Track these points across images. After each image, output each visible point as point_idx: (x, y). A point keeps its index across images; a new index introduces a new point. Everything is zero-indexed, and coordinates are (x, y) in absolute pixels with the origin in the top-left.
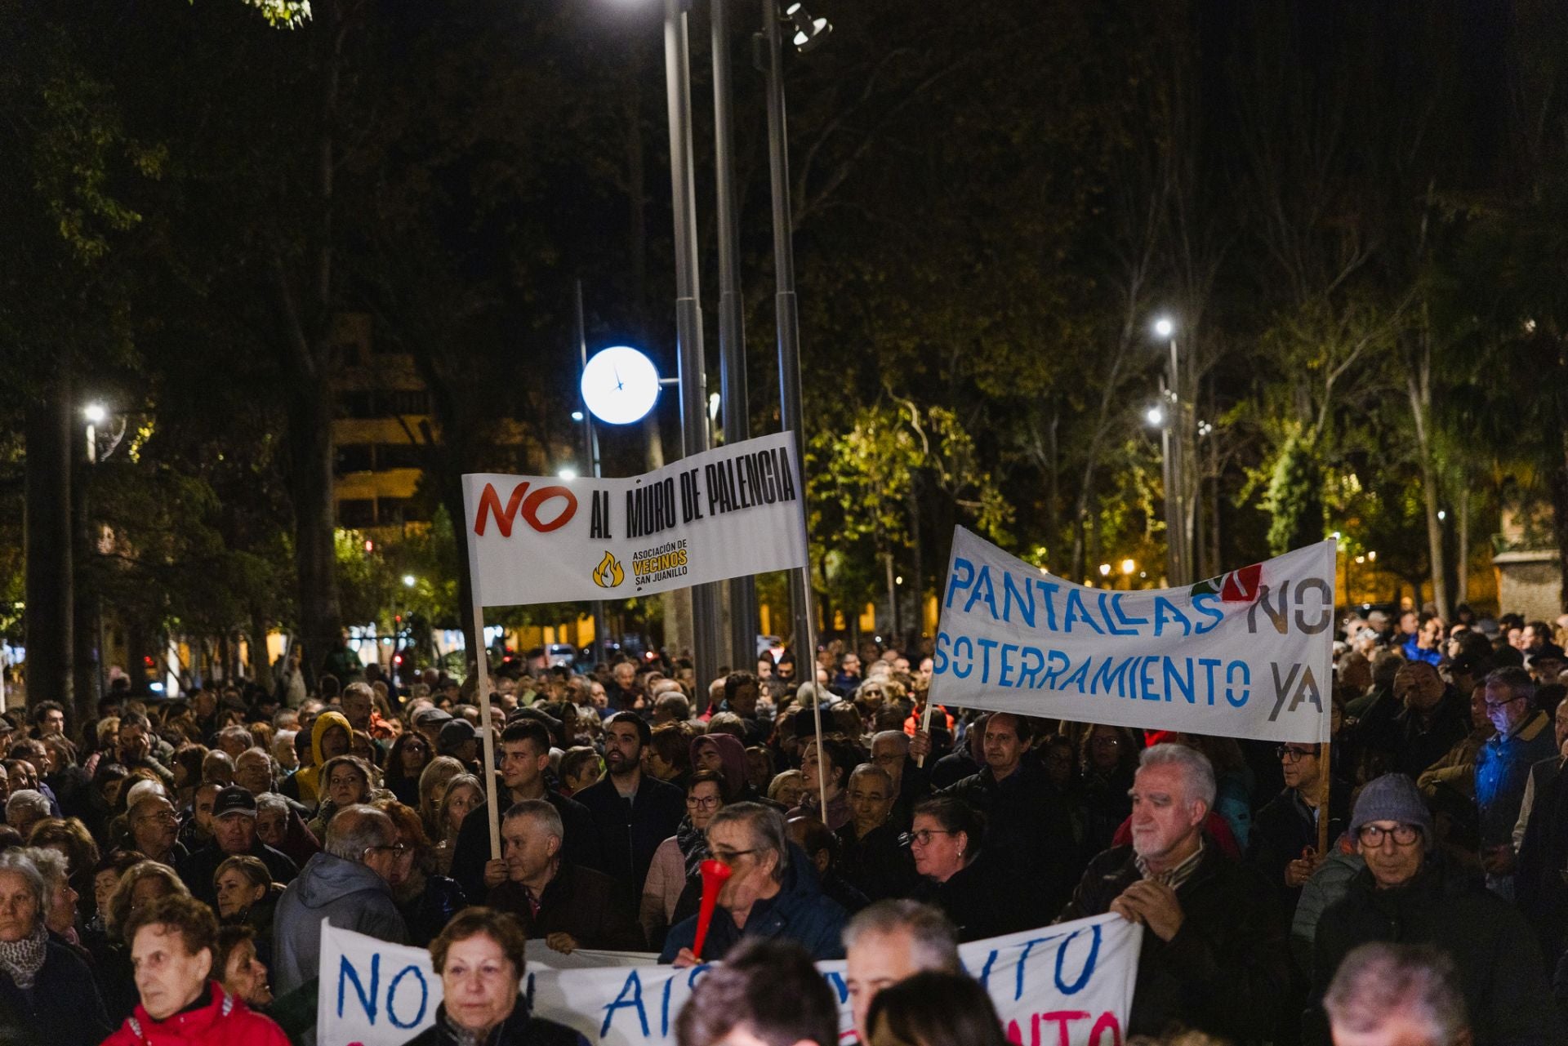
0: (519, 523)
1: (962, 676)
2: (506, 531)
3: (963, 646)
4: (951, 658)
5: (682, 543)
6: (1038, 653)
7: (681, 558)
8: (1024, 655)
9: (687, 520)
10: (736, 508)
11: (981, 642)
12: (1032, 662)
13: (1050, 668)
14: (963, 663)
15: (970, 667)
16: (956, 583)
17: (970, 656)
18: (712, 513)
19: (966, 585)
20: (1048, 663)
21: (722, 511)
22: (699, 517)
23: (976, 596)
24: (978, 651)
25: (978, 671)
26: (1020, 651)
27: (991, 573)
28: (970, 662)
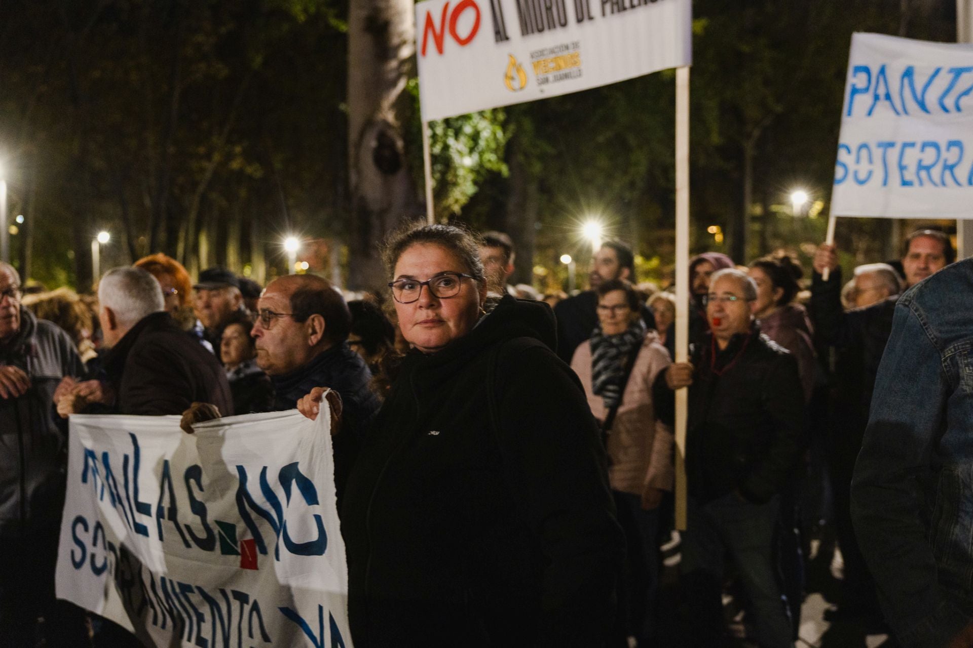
0: (449, 41)
1: (861, 183)
2: (440, 49)
3: (864, 152)
4: (852, 167)
5: (576, 45)
6: (936, 145)
7: (574, 61)
8: (923, 149)
9: (580, 20)
10: (625, 9)
11: (880, 145)
12: (929, 156)
13: (946, 161)
14: (863, 169)
15: (870, 173)
16: (855, 91)
17: (871, 161)
18: (604, 14)
19: (867, 90)
20: (944, 154)
21: (612, 12)
22: (591, 18)
23: (876, 98)
24: (877, 153)
25: (879, 175)
26: (918, 146)
27: (888, 72)
28: (871, 167)
